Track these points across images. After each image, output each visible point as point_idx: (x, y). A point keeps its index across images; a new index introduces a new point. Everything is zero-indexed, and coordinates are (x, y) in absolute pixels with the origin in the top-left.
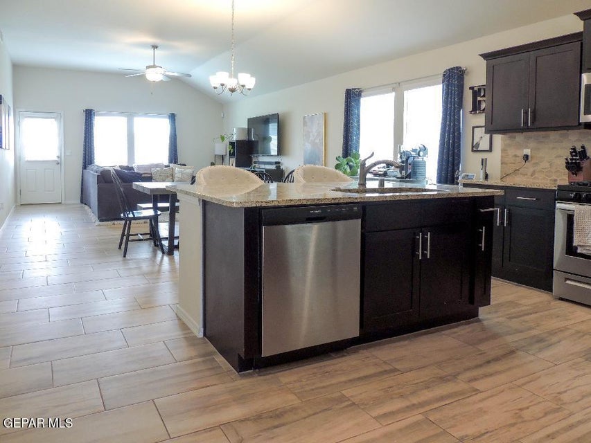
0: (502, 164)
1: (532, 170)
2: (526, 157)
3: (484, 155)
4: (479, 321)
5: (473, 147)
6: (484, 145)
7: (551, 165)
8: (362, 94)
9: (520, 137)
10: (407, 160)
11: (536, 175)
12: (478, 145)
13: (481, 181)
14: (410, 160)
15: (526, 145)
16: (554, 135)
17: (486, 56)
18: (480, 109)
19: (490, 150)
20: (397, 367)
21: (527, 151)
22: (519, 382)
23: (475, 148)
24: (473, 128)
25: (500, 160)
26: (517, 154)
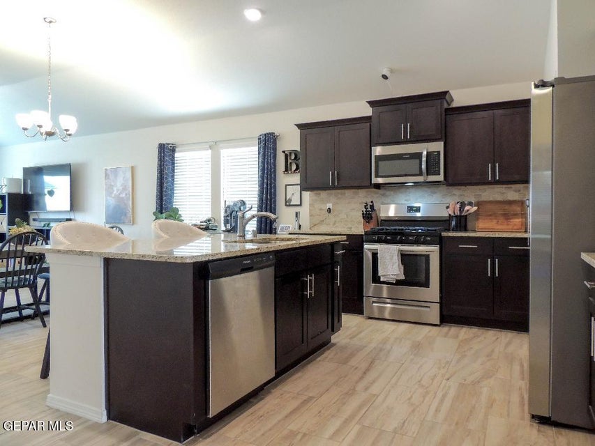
0: (310, 216)
1: (334, 220)
2: (329, 210)
3: (297, 209)
4: (334, 345)
5: (286, 202)
6: (296, 201)
7: (347, 216)
8: (176, 149)
9: (324, 194)
10: (231, 214)
11: (337, 225)
12: (290, 200)
13: (297, 231)
14: (234, 214)
15: (329, 200)
16: (348, 193)
17: (300, 126)
18: (291, 170)
19: (301, 205)
20: (311, 395)
21: (330, 205)
22: (393, 381)
23: (288, 204)
24: (286, 185)
25: (308, 213)
26: (322, 208)
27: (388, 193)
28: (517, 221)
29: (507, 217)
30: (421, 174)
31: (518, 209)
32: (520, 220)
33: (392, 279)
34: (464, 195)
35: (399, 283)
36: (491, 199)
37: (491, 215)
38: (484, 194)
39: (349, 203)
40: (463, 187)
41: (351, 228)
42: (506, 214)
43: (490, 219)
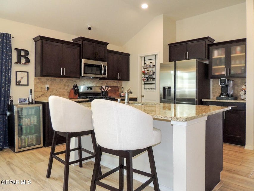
15: (46, 83)
19: (28, 85)
24: (17, 72)
26: (43, 87)
30: (101, 74)
31: (117, 89)
32: (118, 93)
37: (111, 91)
39: (58, 85)
42: (115, 91)
43: (111, 93)
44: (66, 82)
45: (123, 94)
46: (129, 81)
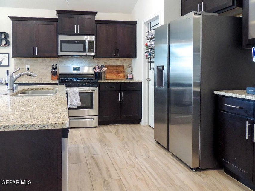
2: (28, 69)
3: (7, 68)
6: (5, 63)
7: (39, 72)
9: (24, 60)
15: (27, 64)
16: (40, 59)
17: (12, 18)
19: (9, 66)
21: (28, 66)
26: (23, 68)
27: (62, 60)
28: (122, 75)
29: (118, 73)
30: (84, 51)
31: (122, 69)
32: (123, 74)
33: (75, 106)
34: (99, 63)
35: (78, 108)
36: (111, 65)
37: (111, 72)
38: (107, 62)
39: (40, 65)
40: (99, 59)
41: (41, 79)
42: (117, 71)
43: (111, 74)
44: (50, 62)
45: (130, 77)
46: (136, 58)
